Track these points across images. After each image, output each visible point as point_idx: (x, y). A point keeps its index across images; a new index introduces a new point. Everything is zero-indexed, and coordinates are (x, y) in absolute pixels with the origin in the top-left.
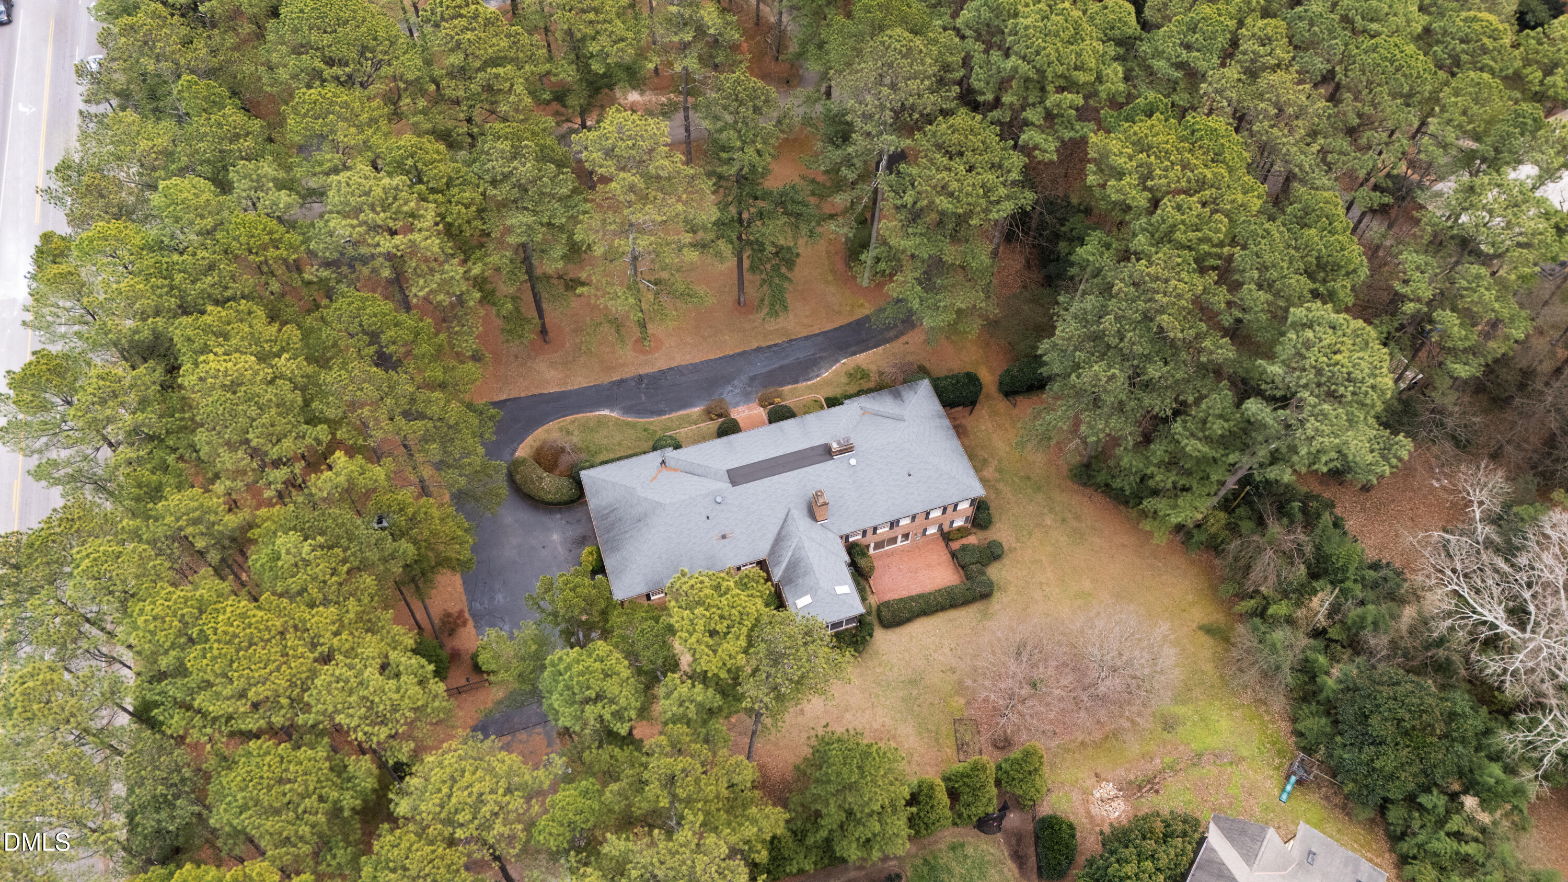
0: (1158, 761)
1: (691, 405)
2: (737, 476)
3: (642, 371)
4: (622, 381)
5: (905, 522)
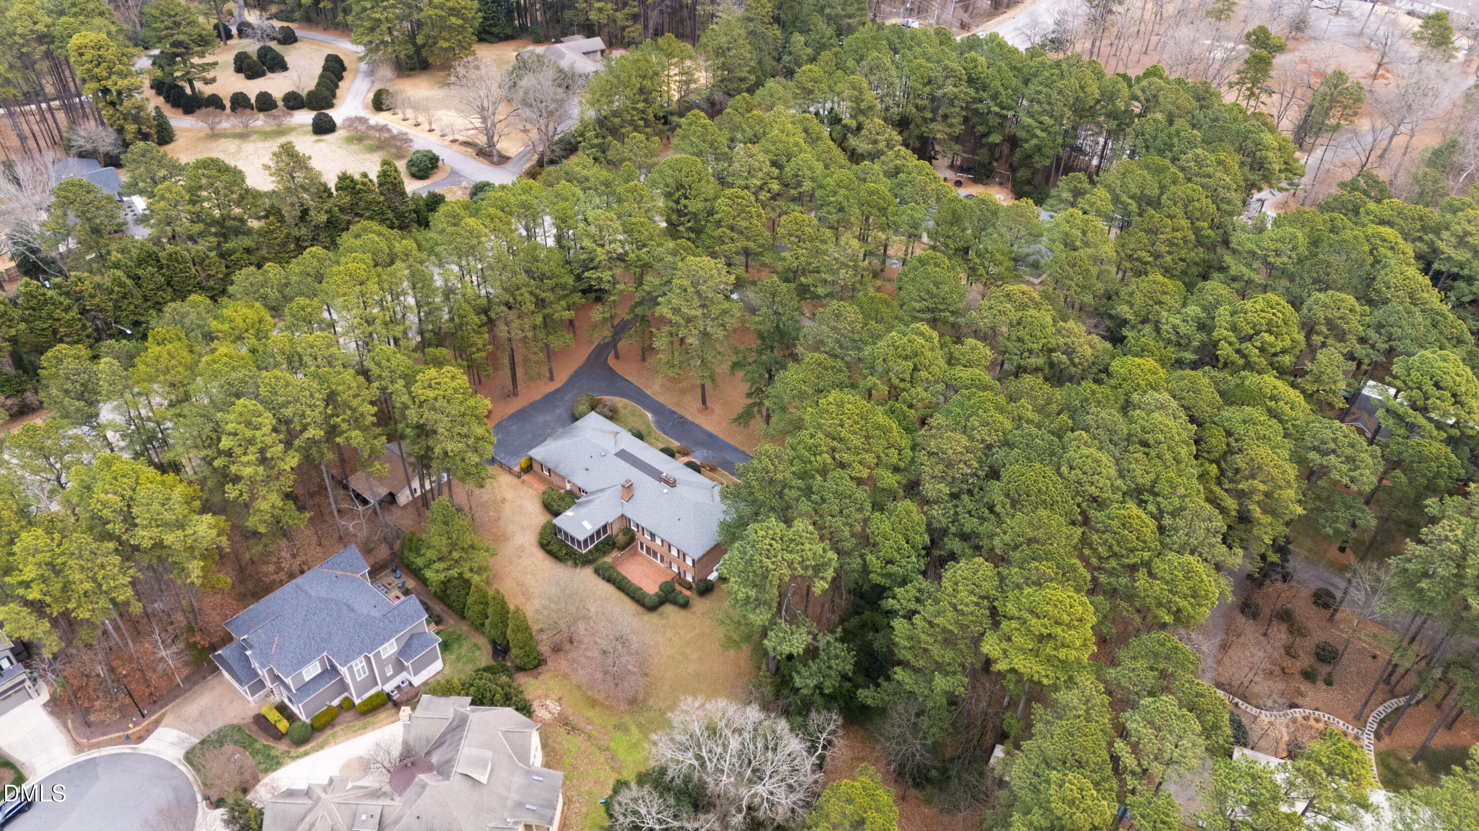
0: (590, 727)
1: (676, 439)
2: (623, 455)
3: (687, 416)
4: (675, 412)
5: (658, 542)
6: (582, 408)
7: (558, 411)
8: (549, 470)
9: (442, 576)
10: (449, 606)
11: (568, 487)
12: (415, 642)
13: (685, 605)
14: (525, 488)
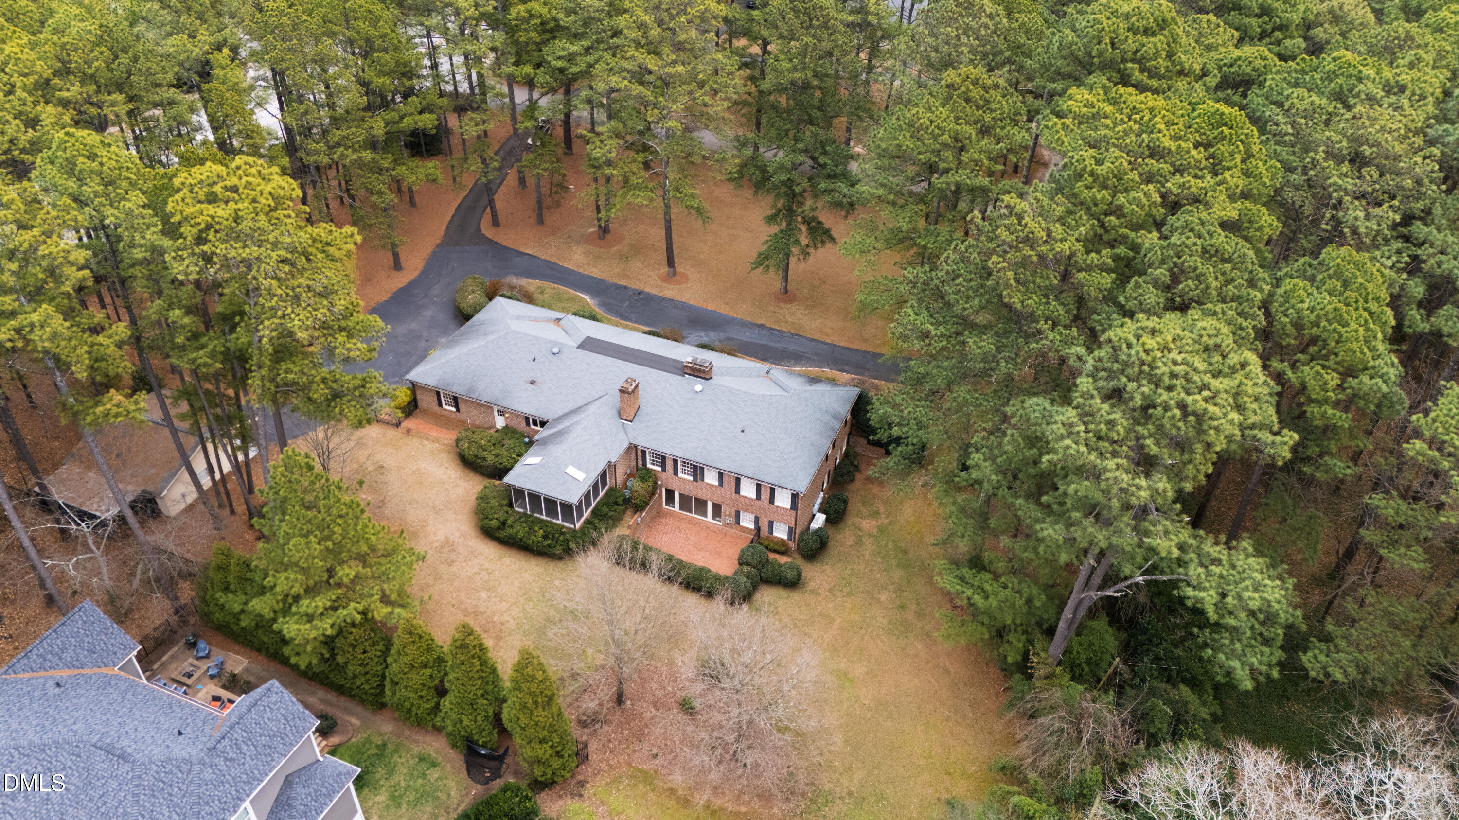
2: (589, 345)
3: (647, 290)
4: (625, 287)
5: (711, 478)
6: (473, 297)
7: (428, 313)
8: (456, 401)
9: (326, 626)
10: (340, 690)
11: (500, 422)
12: (300, 791)
13: (792, 583)
14: (416, 442)
